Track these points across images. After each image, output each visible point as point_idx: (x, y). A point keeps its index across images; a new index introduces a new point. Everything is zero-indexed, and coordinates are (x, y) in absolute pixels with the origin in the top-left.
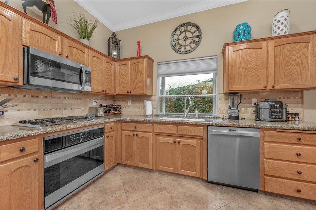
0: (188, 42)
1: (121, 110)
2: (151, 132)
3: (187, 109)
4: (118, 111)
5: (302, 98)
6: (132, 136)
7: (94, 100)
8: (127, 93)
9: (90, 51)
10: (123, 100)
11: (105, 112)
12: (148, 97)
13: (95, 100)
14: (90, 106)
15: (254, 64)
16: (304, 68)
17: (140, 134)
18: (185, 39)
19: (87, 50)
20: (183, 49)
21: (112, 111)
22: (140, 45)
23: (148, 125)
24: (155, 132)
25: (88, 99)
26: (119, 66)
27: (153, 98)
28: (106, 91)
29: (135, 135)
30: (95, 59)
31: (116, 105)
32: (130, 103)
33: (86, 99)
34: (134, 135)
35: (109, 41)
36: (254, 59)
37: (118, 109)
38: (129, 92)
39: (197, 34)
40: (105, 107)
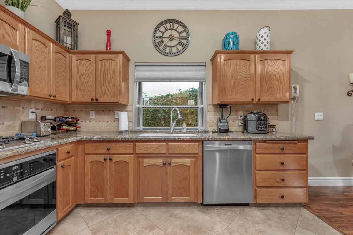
0: (175, 42)
1: (78, 126)
2: (132, 154)
3: (173, 122)
4: (74, 126)
5: (277, 111)
6: (103, 161)
7: (31, 110)
8: (90, 101)
9: (27, 29)
10: (82, 111)
11: (53, 128)
12: (122, 107)
13: (34, 110)
14: (23, 119)
15: (243, 75)
16: (281, 83)
17: (116, 158)
18: (171, 38)
19: (20, 26)
20: (168, 50)
21: (64, 127)
22: (110, 36)
23: (127, 144)
24: (137, 154)
25: (19, 108)
26: (77, 60)
27: (129, 108)
28: (55, 96)
29: (108, 161)
30: (36, 43)
31: (70, 117)
32: (93, 115)
33: (16, 108)
34: (105, 160)
35: (58, 22)
36: (243, 70)
37: (73, 124)
38: (94, 99)
39: (184, 35)
40: (52, 121)
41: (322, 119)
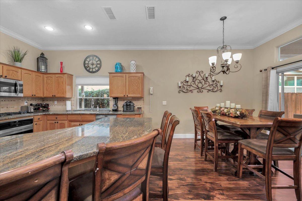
0: (94, 66)
1: (49, 108)
2: (67, 120)
3: (93, 106)
4: (46, 108)
5: (143, 100)
6: (54, 123)
7: (25, 101)
8: (52, 96)
9: (22, 70)
10: (51, 100)
11: (35, 109)
12: (69, 99)
13: (27, 101)
14: (22, 105)
16: (138, 88)
17: (60, 122)
18: (93, 64)
19: (19, 70)
20: (91, 70)
21: (41, 108)
22: (62, 65)
23: (64, 116)
24: (69, 120)
25: (20, 101)
26: (46, 77)
27: (73, 99)
28: (35, 95)
29: (56, 123)
30: (26, 75)
31: (45, 104)
32: (56, 102)
33: (19, 101)
34: (55, 122)
36: (120, 82)
37: (46, 107)
38: (54, 95)
39: (99, 62)
40: (35, 106)
41: (166, 104)
